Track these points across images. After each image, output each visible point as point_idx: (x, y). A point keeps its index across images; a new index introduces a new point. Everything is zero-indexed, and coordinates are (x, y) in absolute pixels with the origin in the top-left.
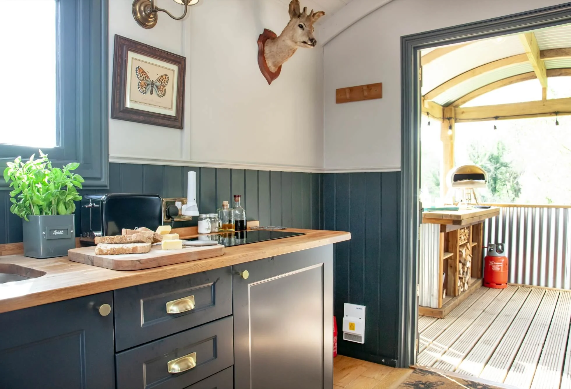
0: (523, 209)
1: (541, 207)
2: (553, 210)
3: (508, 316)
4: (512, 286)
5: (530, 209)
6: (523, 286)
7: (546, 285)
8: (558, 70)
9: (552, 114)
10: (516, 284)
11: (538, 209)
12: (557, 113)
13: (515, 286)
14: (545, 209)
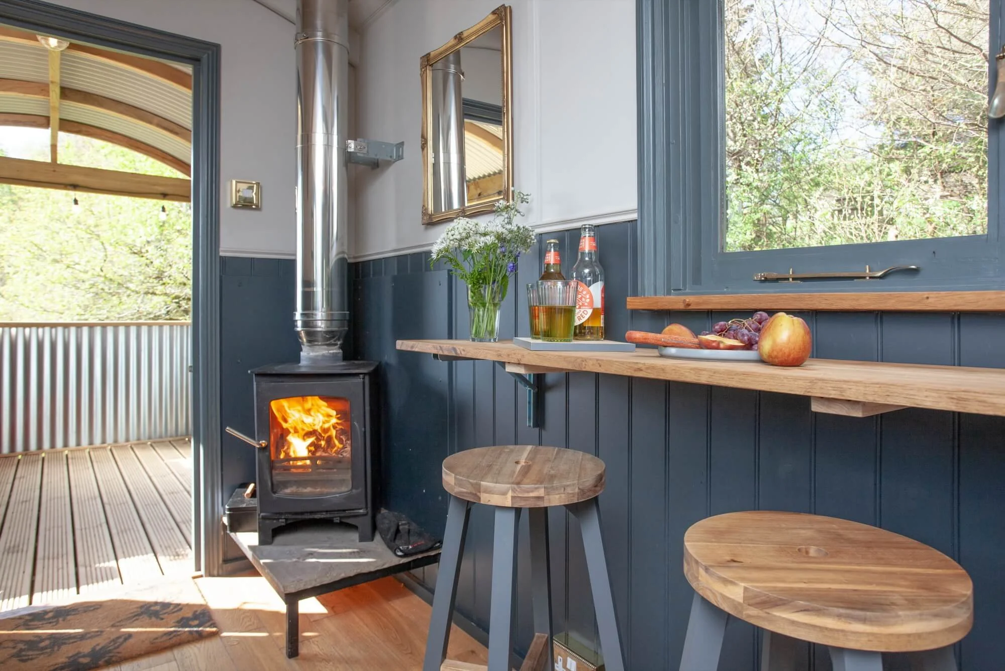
0: (34, 329)
1: (66, 326)
2: (85, 330)
3: (26, 501)
4: (6, 457)
5: (47, 329)
6: (26, 455)
7: (66, 444)
8: (76, 124)
9: (69, 187)
10: (12, 454)
11: (60, 329)
12: (75, 187)
13: (11, 457)
14: (73, 330)
